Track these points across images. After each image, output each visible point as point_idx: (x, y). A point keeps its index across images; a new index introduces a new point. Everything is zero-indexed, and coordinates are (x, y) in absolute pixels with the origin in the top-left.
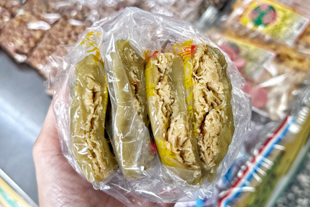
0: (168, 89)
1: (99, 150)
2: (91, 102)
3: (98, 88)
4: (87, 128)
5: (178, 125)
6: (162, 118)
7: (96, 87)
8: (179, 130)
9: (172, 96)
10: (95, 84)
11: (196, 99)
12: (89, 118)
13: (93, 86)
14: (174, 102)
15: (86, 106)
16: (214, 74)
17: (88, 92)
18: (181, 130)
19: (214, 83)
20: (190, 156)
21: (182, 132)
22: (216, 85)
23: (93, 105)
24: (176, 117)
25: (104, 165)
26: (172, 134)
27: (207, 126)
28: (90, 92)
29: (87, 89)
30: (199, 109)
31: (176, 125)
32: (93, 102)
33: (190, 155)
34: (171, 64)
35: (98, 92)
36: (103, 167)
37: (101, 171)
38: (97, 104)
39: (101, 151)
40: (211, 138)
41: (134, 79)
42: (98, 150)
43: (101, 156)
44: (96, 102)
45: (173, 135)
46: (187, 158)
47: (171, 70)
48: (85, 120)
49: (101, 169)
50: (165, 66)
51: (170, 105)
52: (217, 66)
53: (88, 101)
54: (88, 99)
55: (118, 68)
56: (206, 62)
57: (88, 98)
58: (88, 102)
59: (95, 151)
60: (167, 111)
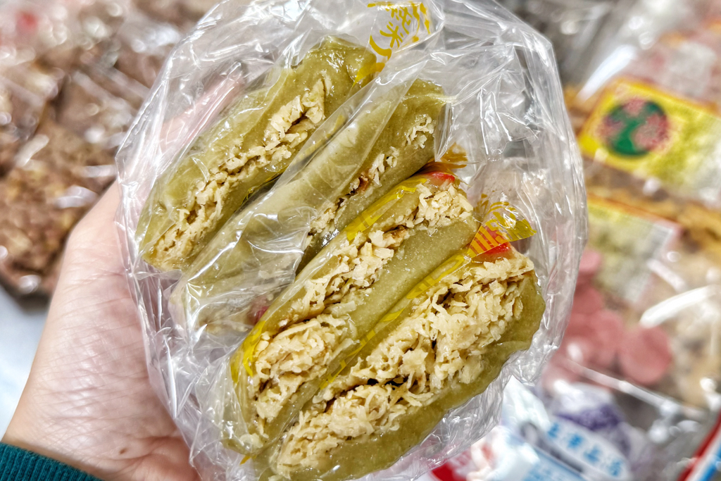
0: (382, 257)
1: (209, 221)
2: (284, 127)
3: (316, 115)
4: (233, 164)
5: (316, 335)
6: (317, 294)
7: (314, 110)
8: (305, 344)
9: (374, 276)
10: (320, 104)
11: (392, 339)
12: (254, 151)
13: (312, 104)
14: (366, 288)
15: (268, 128)
16: (468, 330)
17: (294, 107)
18: (308, 349)
19: (446, 344)
20: (272, 403)
21: (305, 353)
22: (447, 349)
23: (283, 135)
24: (335, 317)
25: (185, 248)
26: (291, 337)
27: (340, 405)
28: (300, 109)
29: (298, 98)
30: (375, 359)
31: (316, 330)
32: (286, 131)
33: (274, 400)
34: (447, 222)
35: (311, 122)
36: (179, 250)
37: (171, 250)
38: (290, 141)
39: (209, 226)
40: (325, 431)
41: (373, 170)
42: (207, 217)
43: (199, 233)
44: (291, 137)
45: (289, 339)
46: (265, 399)
47: (431, 231)
48: (244, 148)
49: (173, 248)
50: (430, 215)
51: (351, 287)
52: (491, 324)
53: (281, 121)
54: (283, 118)
55: (371, 124)
56: (485, 297)
57: (287, 116)
58: (279, 123)
59: (201, 213)
60: (338, 289)
